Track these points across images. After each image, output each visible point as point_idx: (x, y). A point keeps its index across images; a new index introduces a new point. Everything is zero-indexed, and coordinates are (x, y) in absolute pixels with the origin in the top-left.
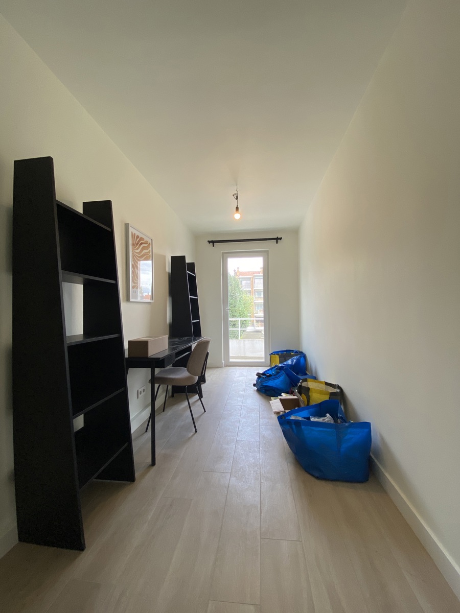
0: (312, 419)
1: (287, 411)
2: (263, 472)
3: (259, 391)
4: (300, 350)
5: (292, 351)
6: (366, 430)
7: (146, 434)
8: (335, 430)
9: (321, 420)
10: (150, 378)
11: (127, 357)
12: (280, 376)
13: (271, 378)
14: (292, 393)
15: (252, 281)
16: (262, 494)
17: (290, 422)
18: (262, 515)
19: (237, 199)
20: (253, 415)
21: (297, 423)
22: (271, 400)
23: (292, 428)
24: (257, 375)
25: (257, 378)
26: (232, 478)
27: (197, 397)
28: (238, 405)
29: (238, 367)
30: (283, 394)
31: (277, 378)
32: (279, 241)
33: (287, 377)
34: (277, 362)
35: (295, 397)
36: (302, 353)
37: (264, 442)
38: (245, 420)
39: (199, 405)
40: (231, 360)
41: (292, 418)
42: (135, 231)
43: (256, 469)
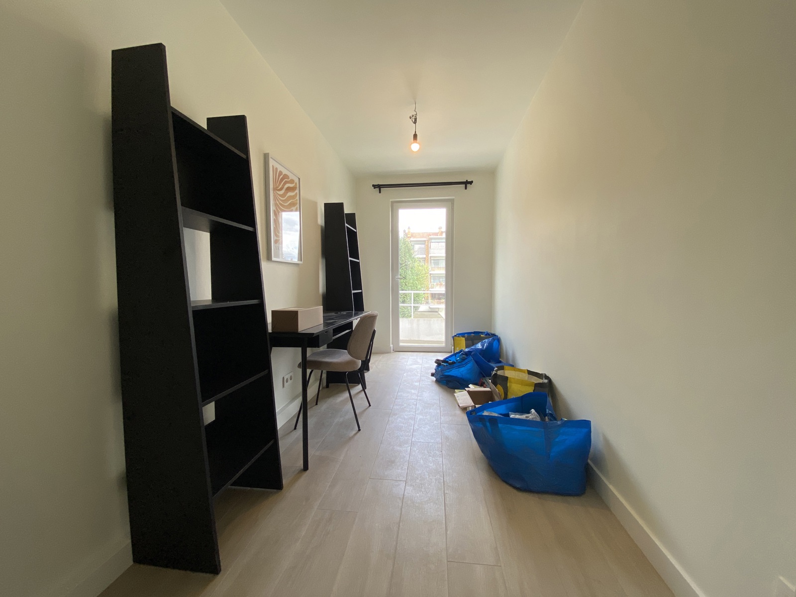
0: (512, 416)
1: (477, 406)
2: (448, 481)
3: (438, 381)
4: (493, 332)
5: (482, 333)
6: (585, 430)
7: (294, 432)
8: (543, 430)
9: (523, 417)
10: (300, 360)
11: (271, 332)
12: (466, 364)
13: (455, 365)
14: (482, 385)
15: (428, 246)
16: (447, 509)
17: (482, 419)
18: (448, 532)
19: (415, 122)
20: (431, 410)
21: (492, 420)
22: (454, 392)
23: (485, 426)
24: (436, 362)
25: (437, 366)
26: (407, 487)
27: (360, 387)
28: (413, 399)
29: (410, 353)
30: (470, 386)
31: (462, 366)
32: (468, 185)
33: (476, 365)
34: (462, 345)
35: (488, 389)
36: (494, 335)
37: (448, 444)
38: (421, 417)
39: (362, 398)
40: (401, 344)
41: (486, 413)
42: (277, 165)
43: (438, 476)
